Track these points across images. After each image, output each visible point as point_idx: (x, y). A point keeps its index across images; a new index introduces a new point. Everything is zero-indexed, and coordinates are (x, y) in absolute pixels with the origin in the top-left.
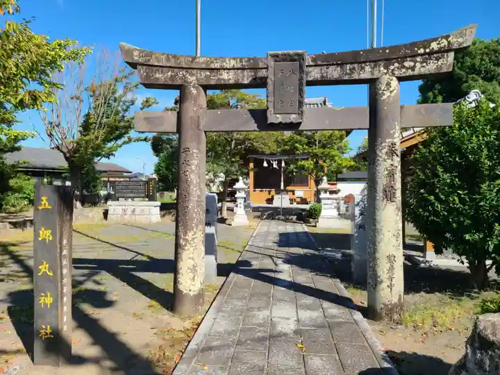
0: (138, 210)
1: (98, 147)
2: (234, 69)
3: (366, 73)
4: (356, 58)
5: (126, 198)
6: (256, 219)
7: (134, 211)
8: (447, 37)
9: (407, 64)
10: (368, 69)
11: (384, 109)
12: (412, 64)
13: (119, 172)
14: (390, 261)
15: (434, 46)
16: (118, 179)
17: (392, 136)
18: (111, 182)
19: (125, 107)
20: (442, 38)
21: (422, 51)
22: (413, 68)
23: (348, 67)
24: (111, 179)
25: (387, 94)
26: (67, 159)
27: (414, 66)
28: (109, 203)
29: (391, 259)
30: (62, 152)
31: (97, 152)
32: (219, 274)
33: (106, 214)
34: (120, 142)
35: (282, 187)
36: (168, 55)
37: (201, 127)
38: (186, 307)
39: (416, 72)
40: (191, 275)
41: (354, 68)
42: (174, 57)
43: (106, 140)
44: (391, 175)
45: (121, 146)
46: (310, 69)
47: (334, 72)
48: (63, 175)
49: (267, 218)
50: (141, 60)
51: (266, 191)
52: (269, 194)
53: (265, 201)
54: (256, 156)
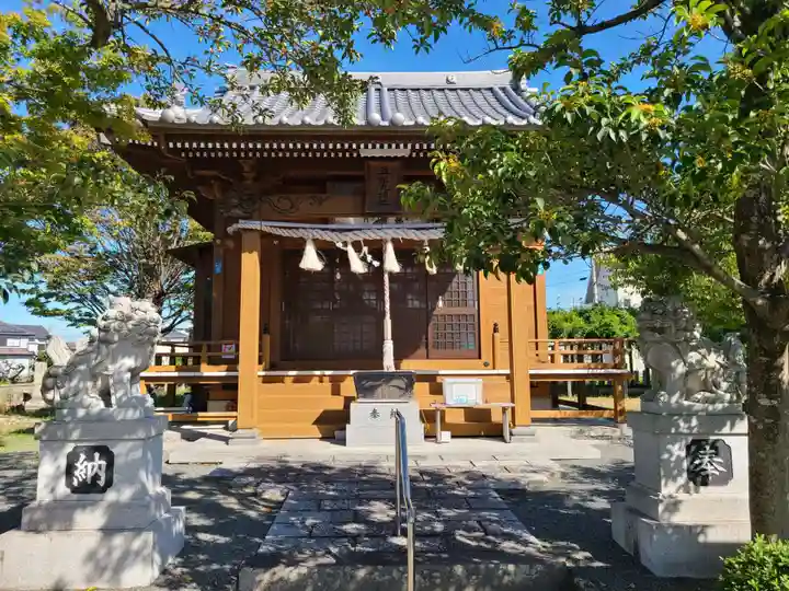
35: (388, 363)
51: (321, 379)
52: (336, 391)
53: (316, 423)
54: (266, 227)
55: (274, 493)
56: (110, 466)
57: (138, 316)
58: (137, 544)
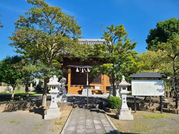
51: (78, 86)
52: (80, 88)
53: (78, 92)
54: (72, 66)
55: (74, 98)
56: (62, 92)
57: (64, 79)
58: (65, 99)
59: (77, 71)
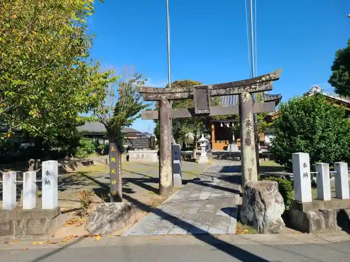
0: (145, 155)
1: (124, 121)
2: (181, 92)
3: (236, 91)
4: (230, 85)
5: (139, 149)
6: (215, 160)
7: (143, 156)
8: (269, 75)
9: (252, 87)
10: (236, 89)
11: (244, 106)
12: (255, 87)
13: (134, 133)
14: (249, 171)
15: (264, 79)
16: (133, 138)
17: (248, 117)
18: (129, 139)
19: (137, 98)
20: (267, 75)
21: (258, 81)
22: (255, 88)
23: (228, 89)
24: (129, 138)
25: (245, 99)
26: (106, 127)
27: (256, 88)
28: (129, 151)
29: (250, 170)
30: (103, 123)
31: (123, 123)
32: (183, 184)
33: (128, 158)
34: (134, 117)
35: (234, 139)
36: (154, 88)
37: (168, 117)
38: (164, 192)
39: (257, 90)
40: (166, 179)
41: (230, 89)
42: (157, 89)
43: (127, 116)
44: (248, 134)
45: (135, 119)
46: (212, 91)
47: (222, 91)
48: (104, 136)
49: (221, 159)
50: (143, 91)
51: (223, 142)
52: (226, 144)
53: (223, 148)
57: (209, 136)
59: (222, 125)
